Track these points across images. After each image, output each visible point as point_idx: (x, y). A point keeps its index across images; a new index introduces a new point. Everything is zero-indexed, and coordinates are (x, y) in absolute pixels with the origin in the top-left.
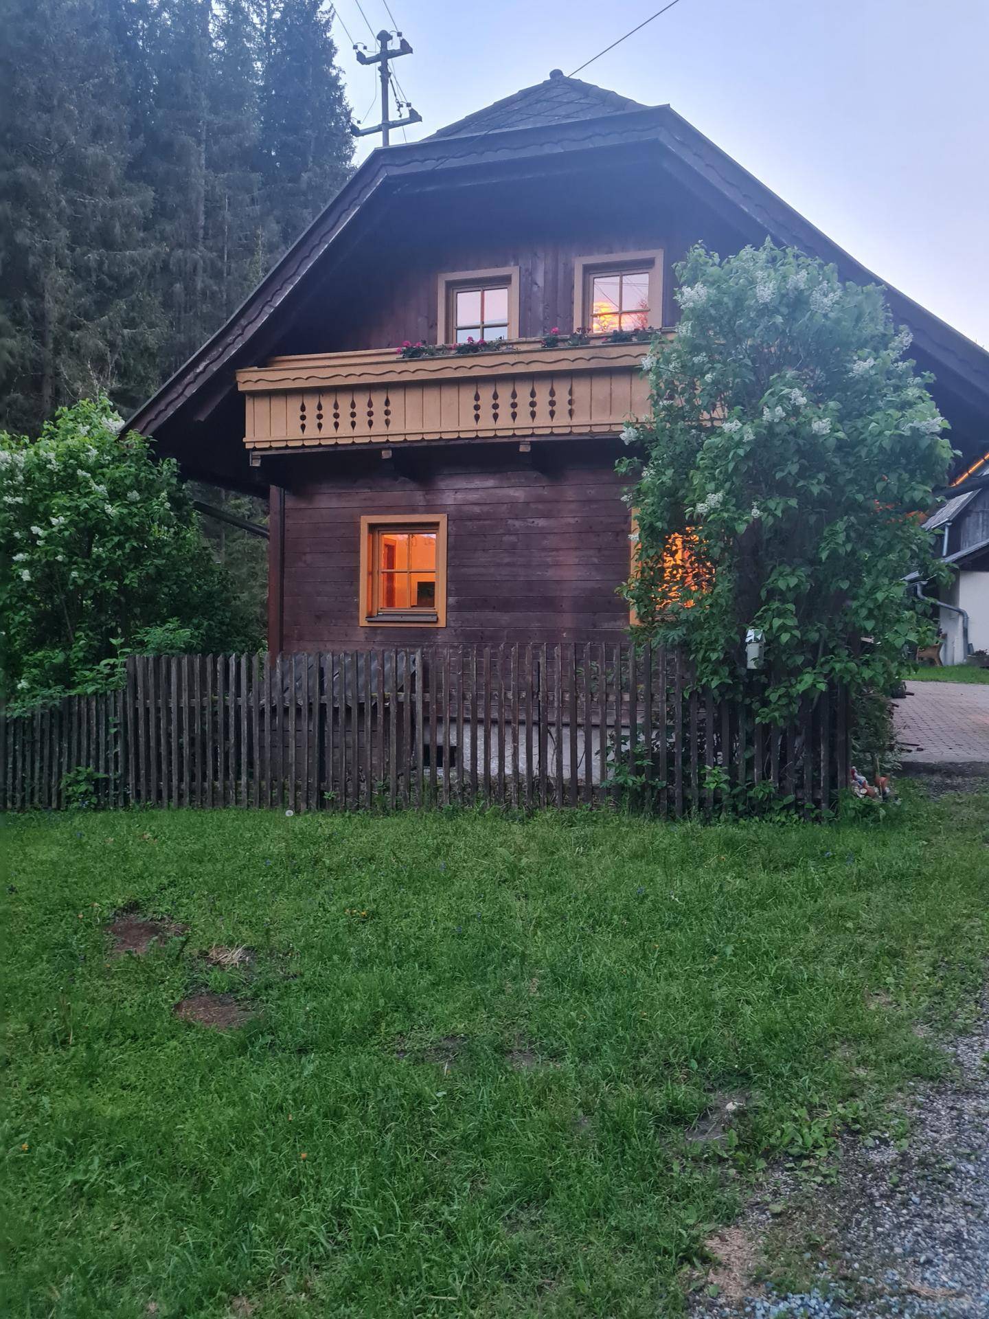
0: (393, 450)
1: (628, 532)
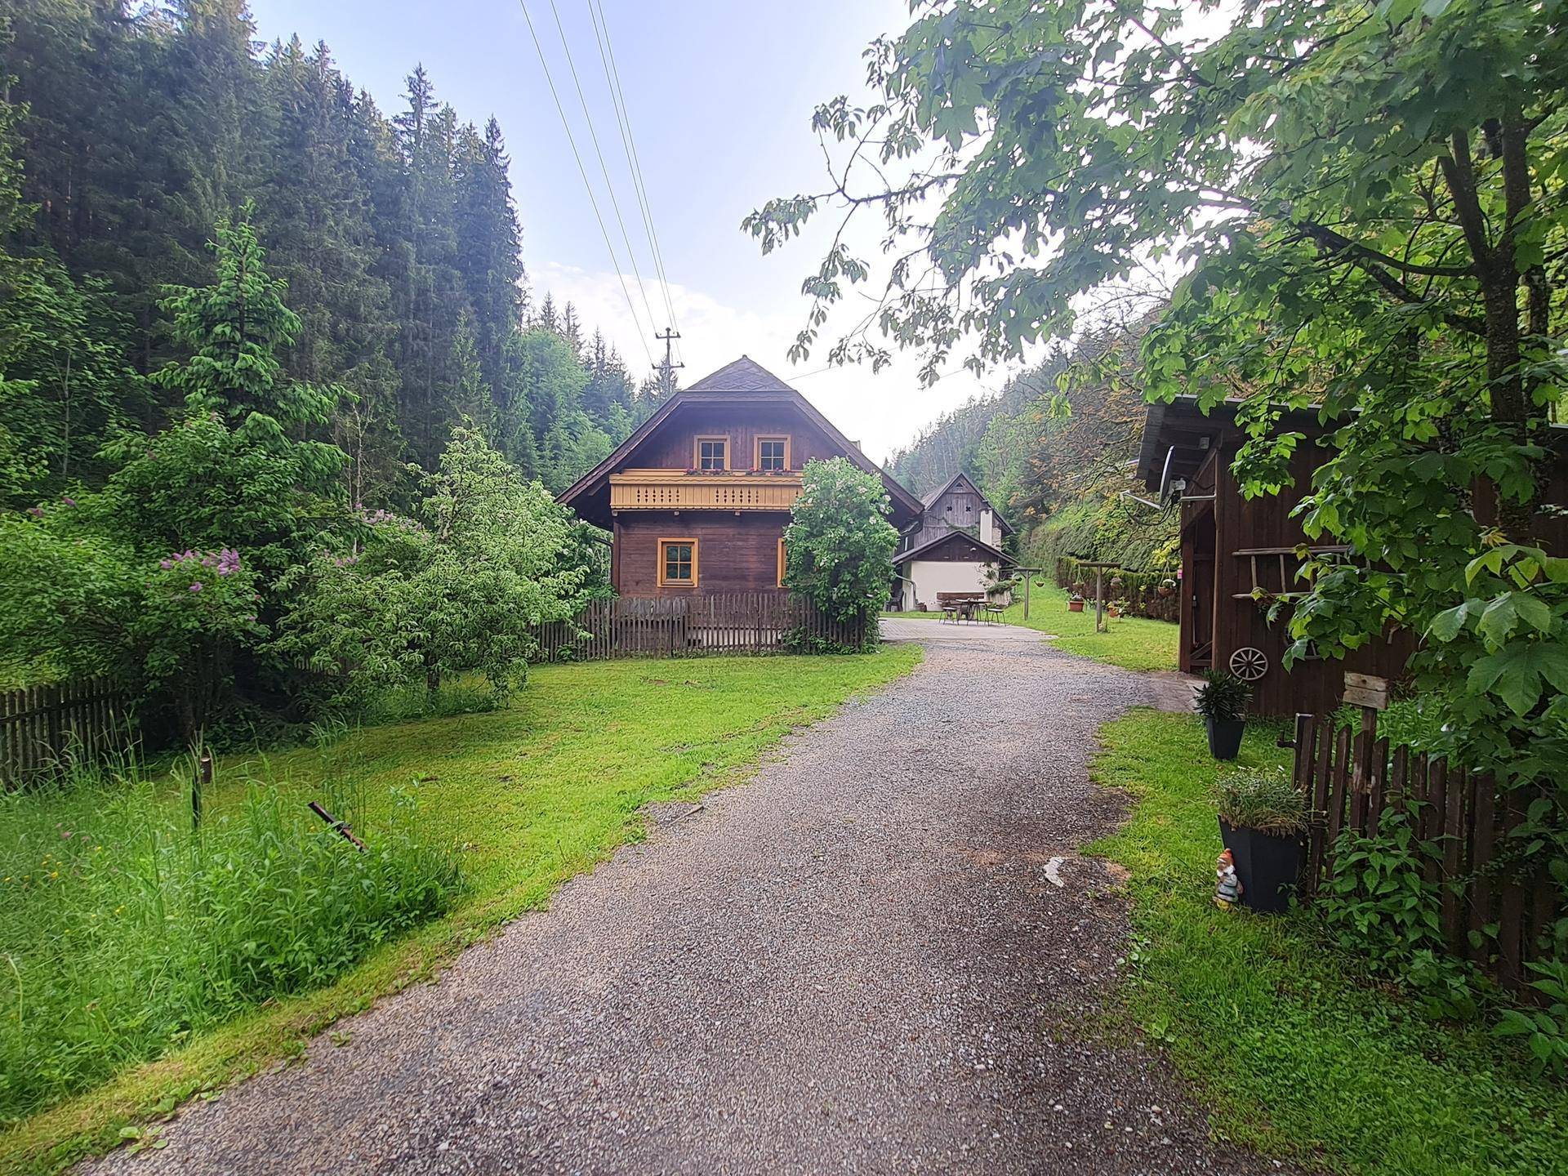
0: (680, 512)
1: (777, 549)
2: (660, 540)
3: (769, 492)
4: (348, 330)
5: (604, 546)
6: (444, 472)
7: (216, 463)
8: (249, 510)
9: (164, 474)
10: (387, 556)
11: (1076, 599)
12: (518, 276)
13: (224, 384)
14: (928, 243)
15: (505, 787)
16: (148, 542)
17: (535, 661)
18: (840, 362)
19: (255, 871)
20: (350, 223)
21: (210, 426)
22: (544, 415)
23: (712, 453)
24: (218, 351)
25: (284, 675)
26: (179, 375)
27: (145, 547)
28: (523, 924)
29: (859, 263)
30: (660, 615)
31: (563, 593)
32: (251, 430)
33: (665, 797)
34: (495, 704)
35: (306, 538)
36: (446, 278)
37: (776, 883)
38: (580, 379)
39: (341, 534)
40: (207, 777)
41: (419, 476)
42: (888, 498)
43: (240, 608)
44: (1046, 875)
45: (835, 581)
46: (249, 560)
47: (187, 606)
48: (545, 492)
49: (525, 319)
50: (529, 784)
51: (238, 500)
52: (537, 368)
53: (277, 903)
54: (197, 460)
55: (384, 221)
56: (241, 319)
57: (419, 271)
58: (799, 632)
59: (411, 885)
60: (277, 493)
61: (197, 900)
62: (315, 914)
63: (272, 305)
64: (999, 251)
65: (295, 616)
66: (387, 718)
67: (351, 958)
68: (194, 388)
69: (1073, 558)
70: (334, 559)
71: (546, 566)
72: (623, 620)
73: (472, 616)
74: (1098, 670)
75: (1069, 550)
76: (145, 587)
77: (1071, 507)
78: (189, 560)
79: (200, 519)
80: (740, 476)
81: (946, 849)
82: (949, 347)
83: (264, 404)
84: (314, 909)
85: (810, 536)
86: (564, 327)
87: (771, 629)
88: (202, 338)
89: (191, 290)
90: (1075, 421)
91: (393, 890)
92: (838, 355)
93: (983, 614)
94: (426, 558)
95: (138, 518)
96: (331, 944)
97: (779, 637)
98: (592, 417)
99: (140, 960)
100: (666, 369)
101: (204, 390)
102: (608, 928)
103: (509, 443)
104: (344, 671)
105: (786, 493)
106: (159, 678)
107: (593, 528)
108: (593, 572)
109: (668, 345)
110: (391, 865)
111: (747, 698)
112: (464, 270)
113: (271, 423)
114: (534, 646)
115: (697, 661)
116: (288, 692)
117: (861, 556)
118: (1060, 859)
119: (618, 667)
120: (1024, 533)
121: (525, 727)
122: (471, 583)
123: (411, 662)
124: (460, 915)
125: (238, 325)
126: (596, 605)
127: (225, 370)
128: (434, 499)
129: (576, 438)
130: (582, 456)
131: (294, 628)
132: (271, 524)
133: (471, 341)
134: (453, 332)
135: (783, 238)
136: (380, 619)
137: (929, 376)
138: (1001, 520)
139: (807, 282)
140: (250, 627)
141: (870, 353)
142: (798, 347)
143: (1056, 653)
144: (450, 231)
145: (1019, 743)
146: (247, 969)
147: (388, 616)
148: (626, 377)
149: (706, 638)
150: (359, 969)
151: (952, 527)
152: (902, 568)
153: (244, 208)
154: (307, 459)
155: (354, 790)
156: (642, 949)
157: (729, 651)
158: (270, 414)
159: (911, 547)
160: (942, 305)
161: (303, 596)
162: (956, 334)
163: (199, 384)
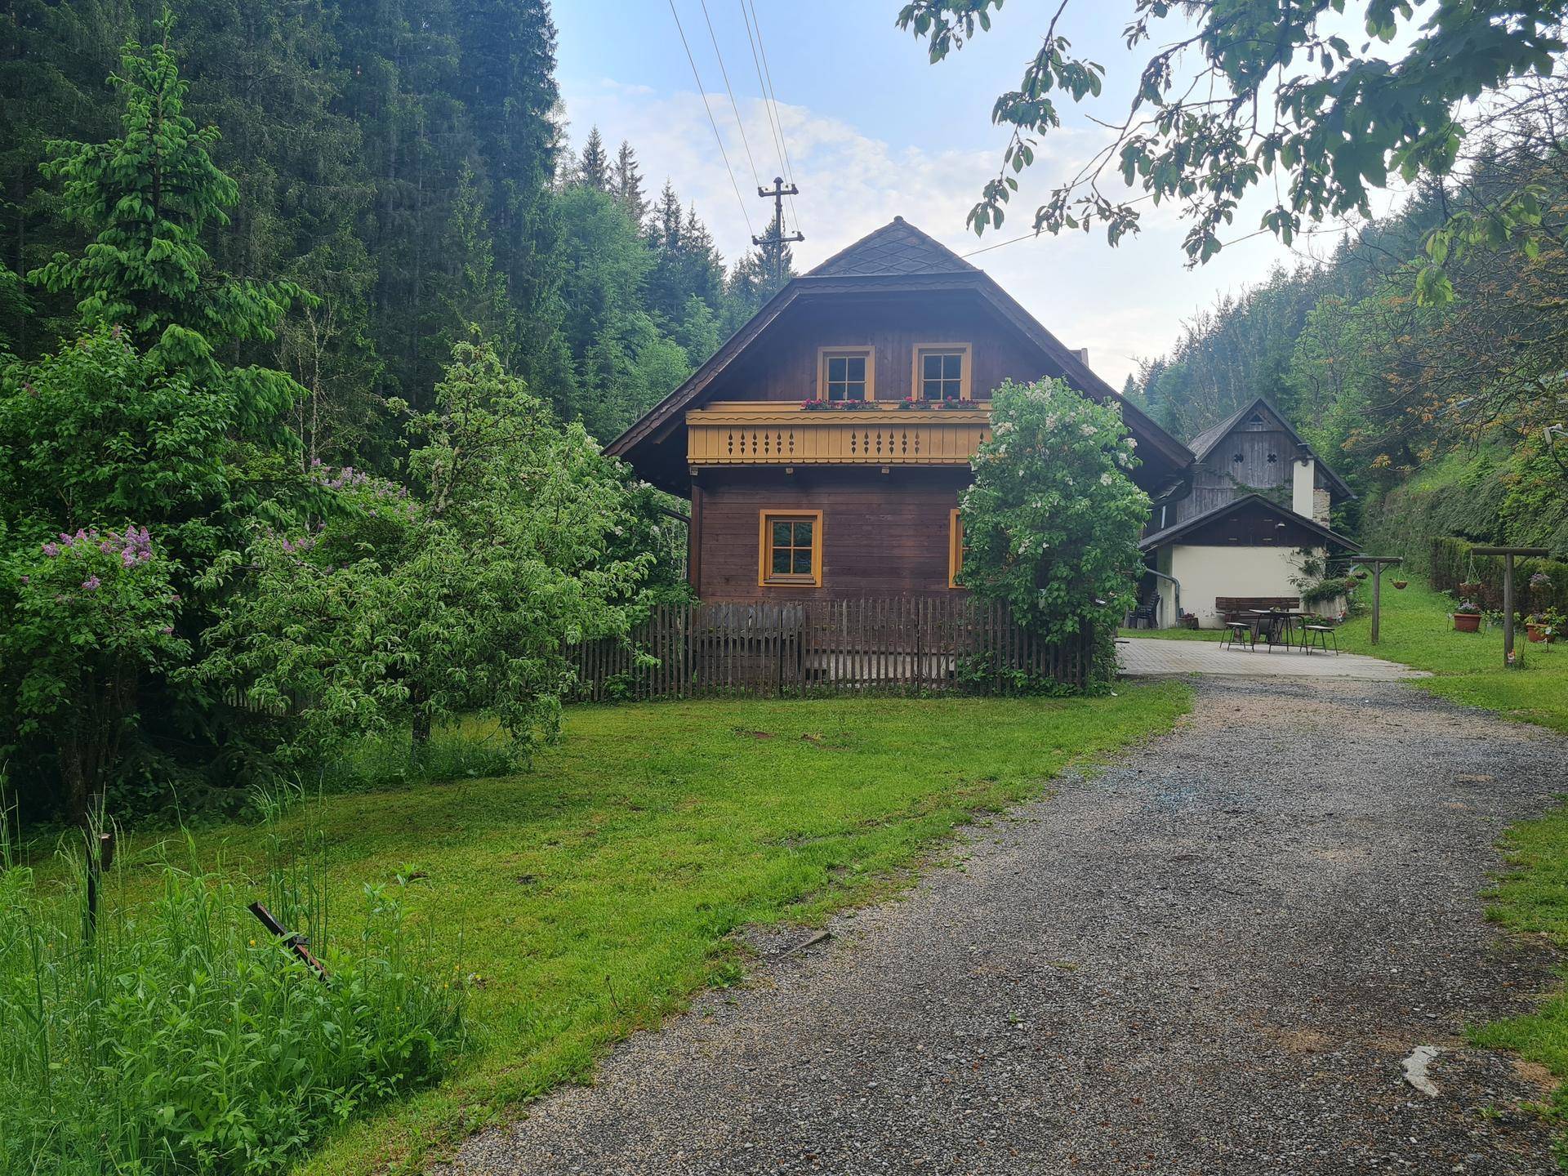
0: (794, 468)
1: (948, 526)
2: (763, 513)
3: (936, 435)
4: (300, 197)
5: (676, 521)
6: (441, 411)
7: (119, 400)
8: (163, 469)
9: (49, 419)
10: (356, 537)
11: (1466, 611)
12: (549, 105)
13: (131, 283)
14: (1201, 30)
15: (527, 893)
16: (25, 516)
17: (572, 699)
18: (1054, 228)
19: (173, 1001)
20: (304, 34)
21: (112, 347)
22: (586, 319)
23: (847, 373)
24: (123, 235)
25: (209, 715)
26: (69, 271)
27: (20, 524)
28: (555, 1104)
29: (1087, 66)
30: (764, 630)
31: (615, 595)
32: (169, 352)
33: (770, 916)
34: (513, 765)
35: (244, 511)
36: (441, 112)
37: (946, 1062)
38: (638, 262)
39: (293, 504)
40: (107, 861)
41: (404, 417)
42: (1132, 443)
43: (150, 614)
44: (1407, 1076)
45: (1042, 577)
46: (164, 543)
47: (78, 610)
48: (589, 439)
49: (558, 171)
50: (563, 888)
51: (150, 455)
52: (576, 248)
53: (204, 1051)
54: (94, 396)
55: (353, 31)
56: (154, 187)
57: (403, 102)
58: (984, 659)
59: (392, 1034)
60: (204, 444)
61: (92, 1040)
62: (256, 1070)
63: (198, 165)
64: (1323, 36)
65: (226, 626)
66: (351, 783)
67: (306, 1139)
68: (90, 291)
69: (1460, 541)
70: (281, 541)
71: (591, 553)
72: (705, 638)
73: (480, 629)
74: (1506, 733)
75: (1455, 526)
76: (22, 583)
77: (1457, 454)
78: (81, 544)
79: (96, 483)
80: (889, 411)
81: (1231, 1024)
82: (1238, 193)
83: (187, 312)
84: (256, 1063)
85: (1001, 505)
86: (617, 181)
87: (938, 655)
88: (102, 216)
89: (87, 147)
90: (1464, 306)
91: (367, 1039)
92: (1051, 218)
93: (1298, 635)
94: (413, 540)
95: (11, 481)
96: (278, 1116)
97: (952, 667)
98: (659, 320)
99: (18, 1124)
100: (774, 240)
101: (104, 293)
102: (683, 1118)
103: (534, 364)
104: (293, 709)
105: (963, 437)
106: (36, 716)
107: (659, 494)
108: (661, 562)
109: (779, 206)
110: (364, 1002)
111: (901, 764)
112: (469, 100)
113: (196, 341)
114: (572, 676)
115: (820, 704)
116: (214, 741)
117: (1088, 537)
118: (1432, 1051)
119: (700, 712)
120: (1371, 498)
121: (556, 801)
122: (480, 579)
123: (391, 698)
124: (463, 1084)
125: (150, 196)
126: (663, 613)
127: (133, 264)
128: (426, 451)
129: (635, 354)
130: (644, 382)
131: (224, 645)
132: (195, 489)
133: (479, 209)
134: (451, 196)
135: (963, 35)
136: (347, 633)
137: (1203, 245)
138: (1329, 476)
139: (1001, 103)
140: (164, 642)
141: (1104, 213)
142: (985, 206)
143: (1427, 699)
144: (449, 40)
145: (1359, 852)
146: (161, 1146)
147: (359, 628)
148: (712, 257)
149: (835, 667)
150: (317, 1157)
151: (1243, 488)
152: (1158, 559)
153: (160, 23)
154: (246, 393)
155: (312, 888)
156: (735, 1153)
157: (871, 688)
158: (195, 327)
159: (1171, 521)
160: (1226, 126)
161: (238, 597)
162: (1249, 173)
163: (97, 285)
